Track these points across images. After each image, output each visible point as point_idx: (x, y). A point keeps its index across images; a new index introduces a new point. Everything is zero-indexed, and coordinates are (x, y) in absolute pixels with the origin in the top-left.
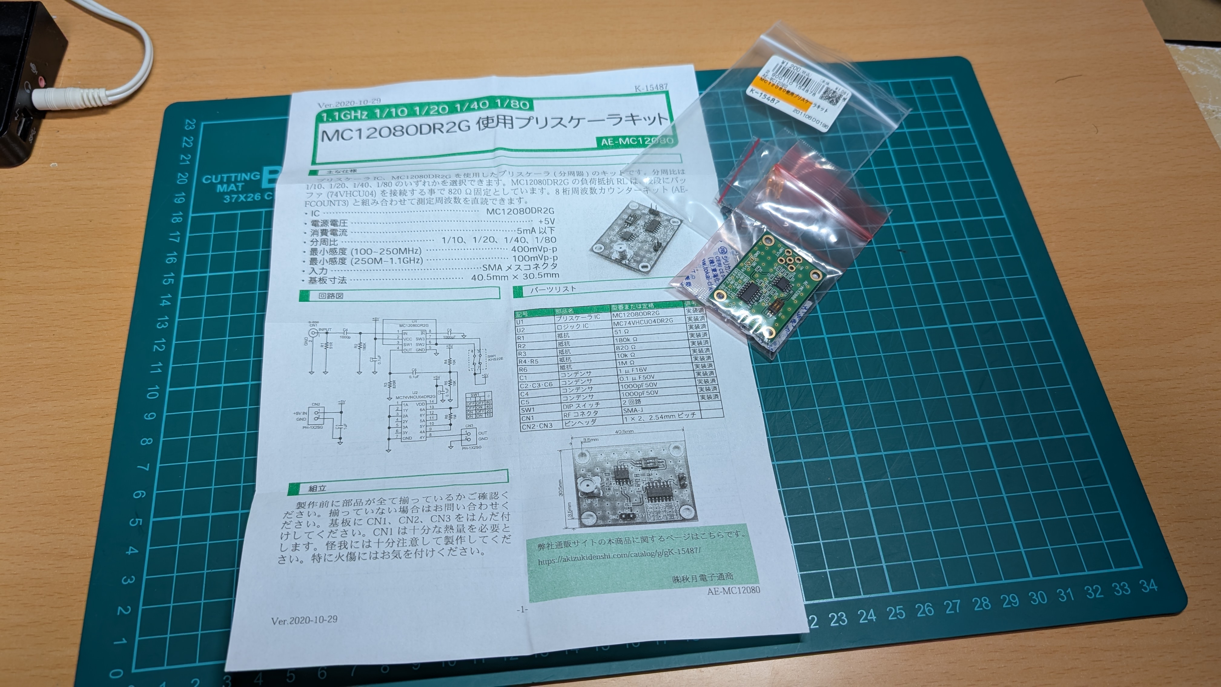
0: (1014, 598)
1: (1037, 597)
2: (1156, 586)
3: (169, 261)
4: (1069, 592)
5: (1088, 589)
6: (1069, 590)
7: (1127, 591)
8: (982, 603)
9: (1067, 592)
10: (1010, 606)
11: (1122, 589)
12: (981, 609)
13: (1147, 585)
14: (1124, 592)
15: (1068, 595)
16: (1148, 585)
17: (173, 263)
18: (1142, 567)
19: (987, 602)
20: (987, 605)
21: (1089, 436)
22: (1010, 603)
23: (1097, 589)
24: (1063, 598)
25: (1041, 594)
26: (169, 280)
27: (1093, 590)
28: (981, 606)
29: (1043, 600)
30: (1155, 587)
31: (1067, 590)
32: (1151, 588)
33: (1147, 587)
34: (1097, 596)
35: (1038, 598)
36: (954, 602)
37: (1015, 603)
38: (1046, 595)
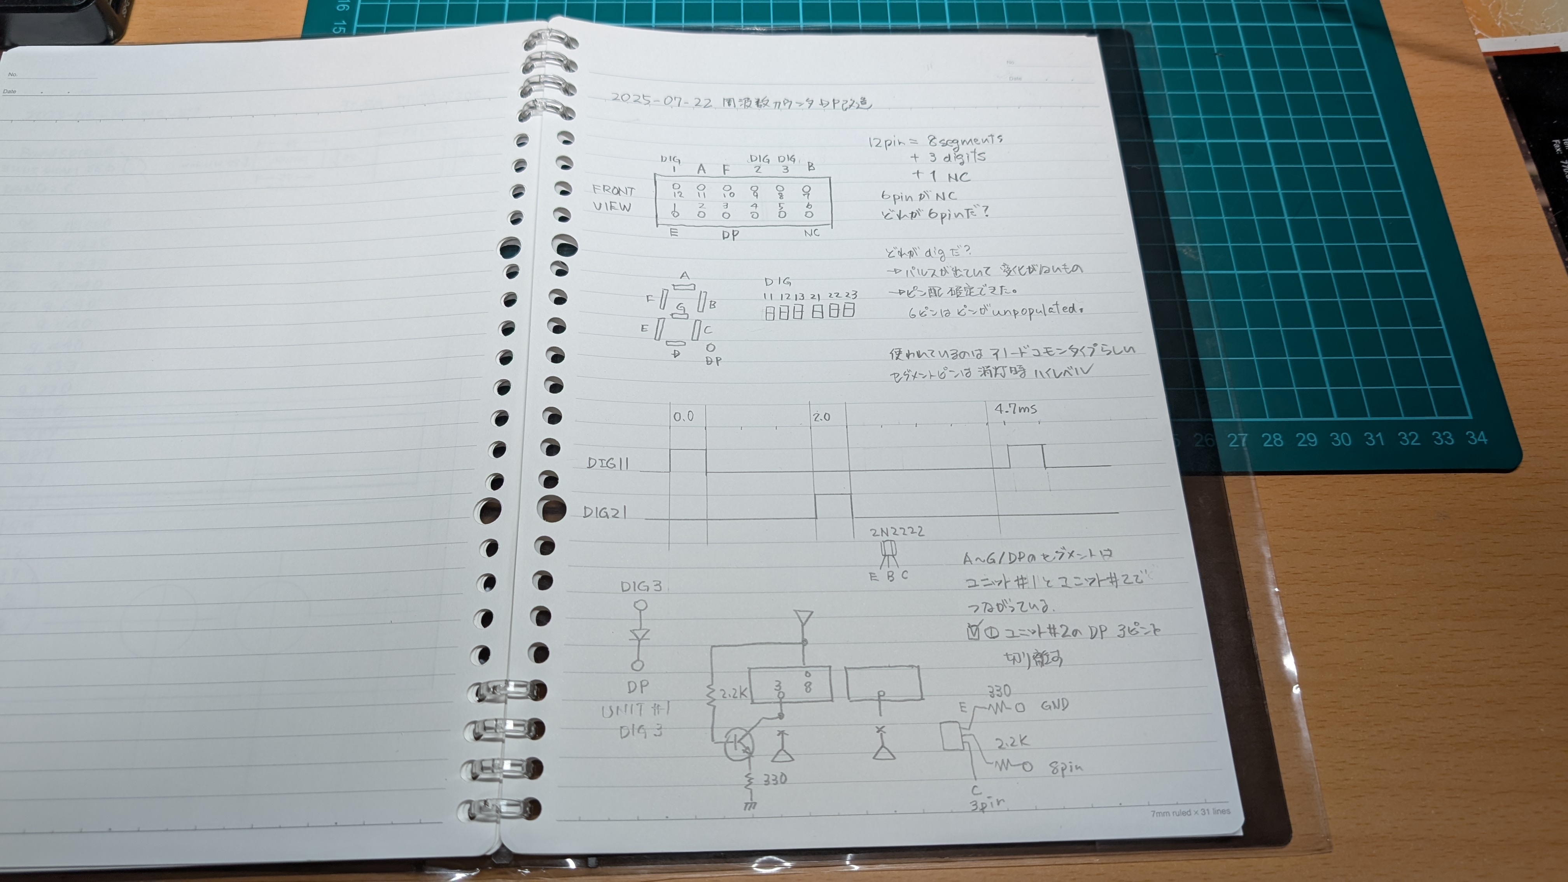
0: (1312, 437)
1: (1340, 438)
2: (1486, 438)
3: (340, 8)
4: (1379, 437)
5: (1403, 435)
6: (1380, 434)
7: (1450, 441)
8: (1273, 439)
9: (1377, 436)
10: (1306, 445)
11: (1444, 439)
12: (1272, 446)
13: (1475, 437)
14: (1446, 442)
15: (1377, 439)
16: (1477, 437)
17: (345, 10)
18: (1472, 418)
19: (1279, 439)
20: (1279, 442)
21: (1425, 274)
22: (1306, 442)
23: (1413, 436)
24: (1371, 442)
25: (1345, 436)
26: (340, 28)
27: (1408, 437)
28: (1271, 442)
29: (1347, 442)
30: (1485, 440)
31: (1377, 434)
32: (1479, 440)
33: (1475, 439)
34: (1413, 443)
35: (1341, 440)
36: (1239, 436)
37: (1313, 443)
38: (1351, 437)
